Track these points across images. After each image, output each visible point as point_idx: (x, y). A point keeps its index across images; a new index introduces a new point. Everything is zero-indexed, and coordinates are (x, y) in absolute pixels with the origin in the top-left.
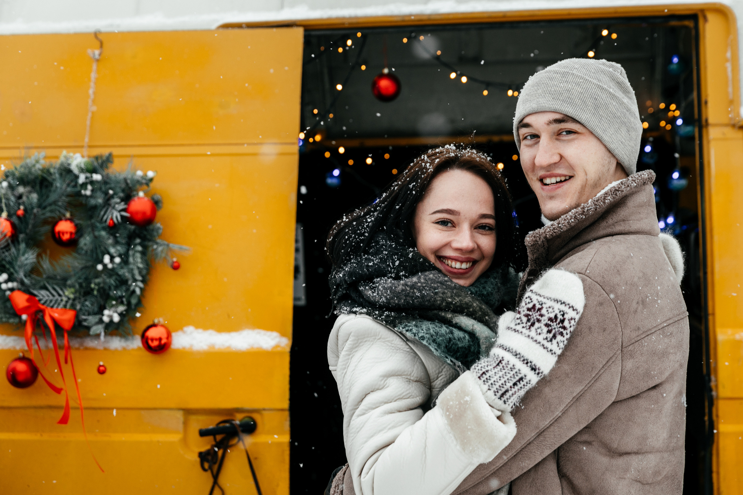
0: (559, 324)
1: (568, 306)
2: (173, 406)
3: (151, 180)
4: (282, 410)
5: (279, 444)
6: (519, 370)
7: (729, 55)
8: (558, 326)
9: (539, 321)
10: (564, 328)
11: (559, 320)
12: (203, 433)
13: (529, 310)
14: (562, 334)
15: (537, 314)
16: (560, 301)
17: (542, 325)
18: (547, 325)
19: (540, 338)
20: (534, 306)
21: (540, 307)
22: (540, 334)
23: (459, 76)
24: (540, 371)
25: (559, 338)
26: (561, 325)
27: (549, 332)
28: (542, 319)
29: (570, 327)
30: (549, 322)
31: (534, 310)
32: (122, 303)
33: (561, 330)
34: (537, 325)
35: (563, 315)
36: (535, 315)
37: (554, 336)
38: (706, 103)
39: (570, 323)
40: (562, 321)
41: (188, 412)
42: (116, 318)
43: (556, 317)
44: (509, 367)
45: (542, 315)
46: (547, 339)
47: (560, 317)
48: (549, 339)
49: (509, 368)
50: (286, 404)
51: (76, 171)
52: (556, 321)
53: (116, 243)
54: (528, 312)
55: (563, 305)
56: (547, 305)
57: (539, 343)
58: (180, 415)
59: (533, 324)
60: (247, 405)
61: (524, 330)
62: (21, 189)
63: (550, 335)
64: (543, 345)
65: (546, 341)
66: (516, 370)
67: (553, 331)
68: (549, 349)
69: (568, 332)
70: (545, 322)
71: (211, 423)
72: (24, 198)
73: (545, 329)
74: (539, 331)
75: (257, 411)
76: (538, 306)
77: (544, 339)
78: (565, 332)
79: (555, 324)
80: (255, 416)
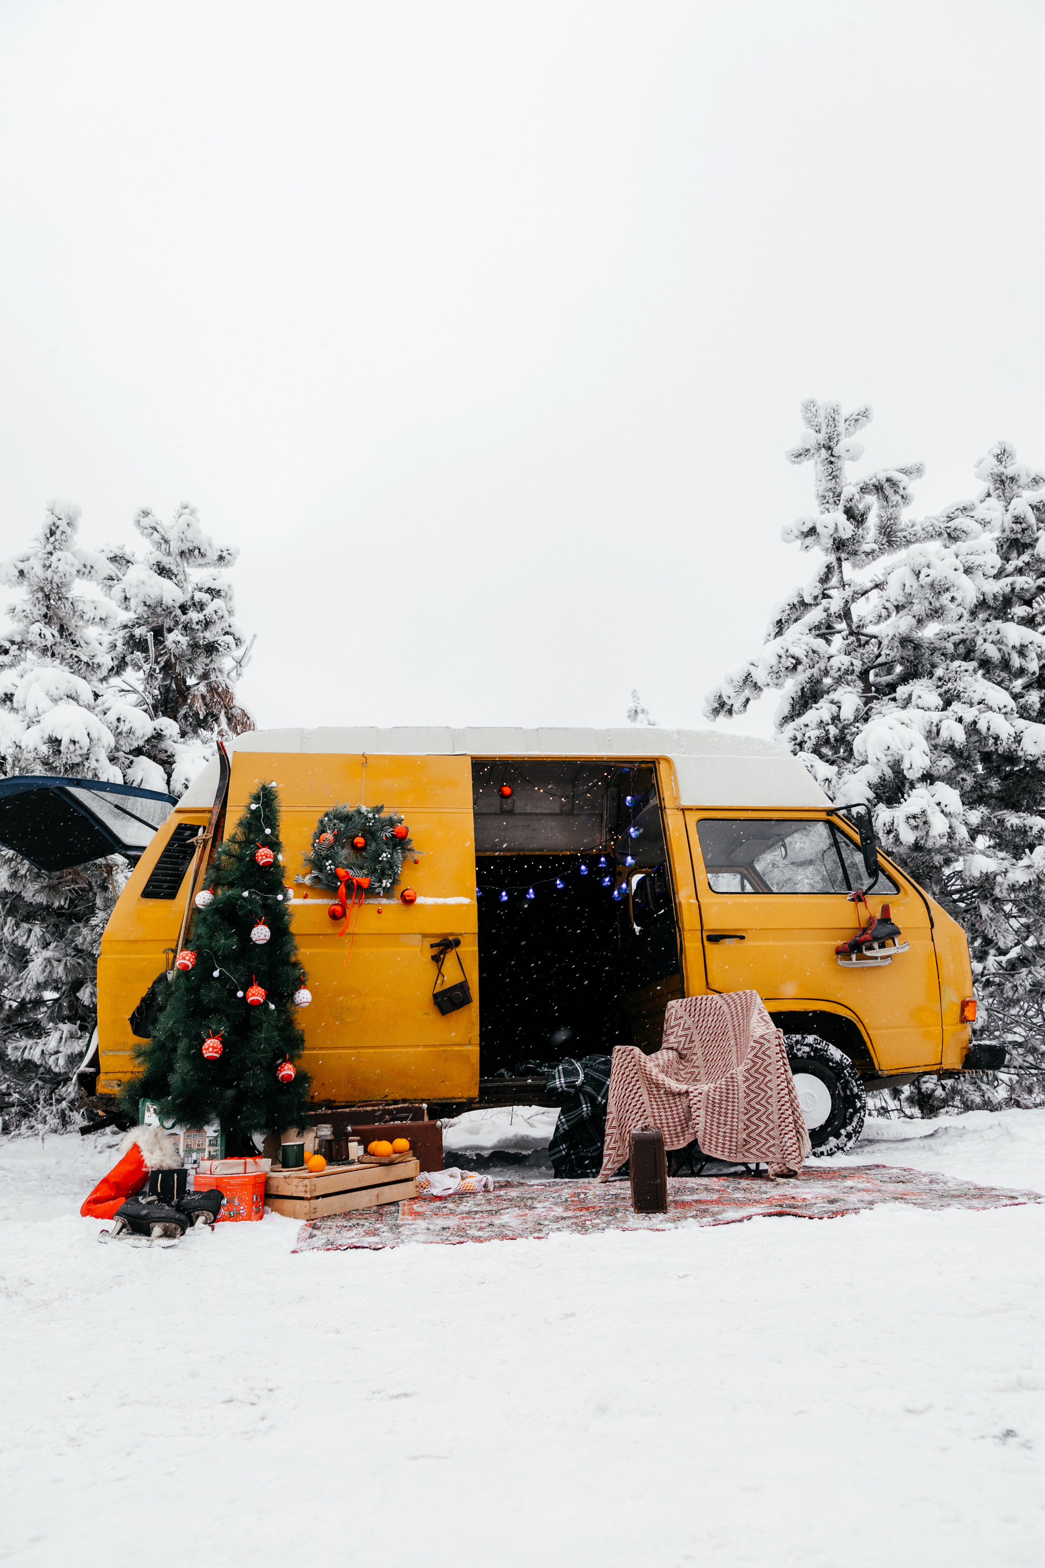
2: (416, 932)
3: (403, 820)
4: (474, 933)
5: (473, 951)
7: (672, 778)
12: (432, 946)
23: (539, 789)
32: (391, 878)
38: (664, 799)
41: (424, 936)
42: (389, 885)
50: (476, 931)
51: (366, 813)
53: (388, 848)
58: (419, 937)
60: (456, 932)
62: (336, 821)
71: (437, 941)
72: (337, 825)
75: (461, 934)
80: (460, 937)
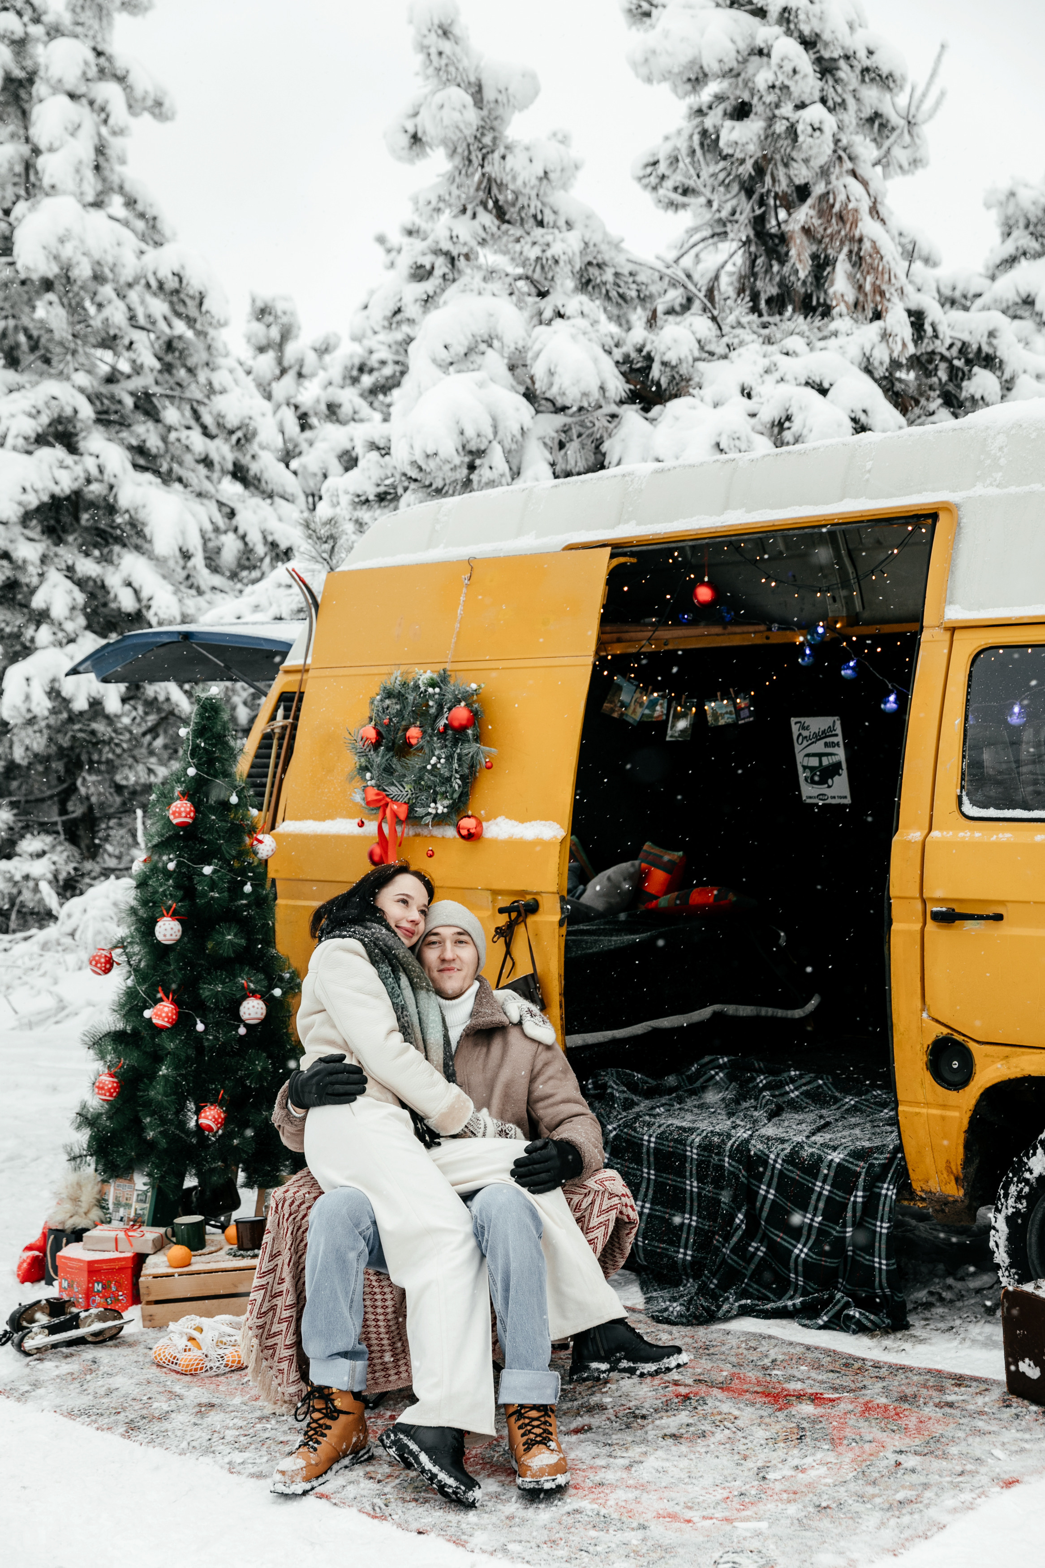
2: (486, 887)
32: (446, 797)
42: (441, 810)
51: (421, 685)
53: (445, 746)
58: (488, 894)
62: (389, 702)
71: (508, 902)
72: (389, 710)
80: (538, 898)
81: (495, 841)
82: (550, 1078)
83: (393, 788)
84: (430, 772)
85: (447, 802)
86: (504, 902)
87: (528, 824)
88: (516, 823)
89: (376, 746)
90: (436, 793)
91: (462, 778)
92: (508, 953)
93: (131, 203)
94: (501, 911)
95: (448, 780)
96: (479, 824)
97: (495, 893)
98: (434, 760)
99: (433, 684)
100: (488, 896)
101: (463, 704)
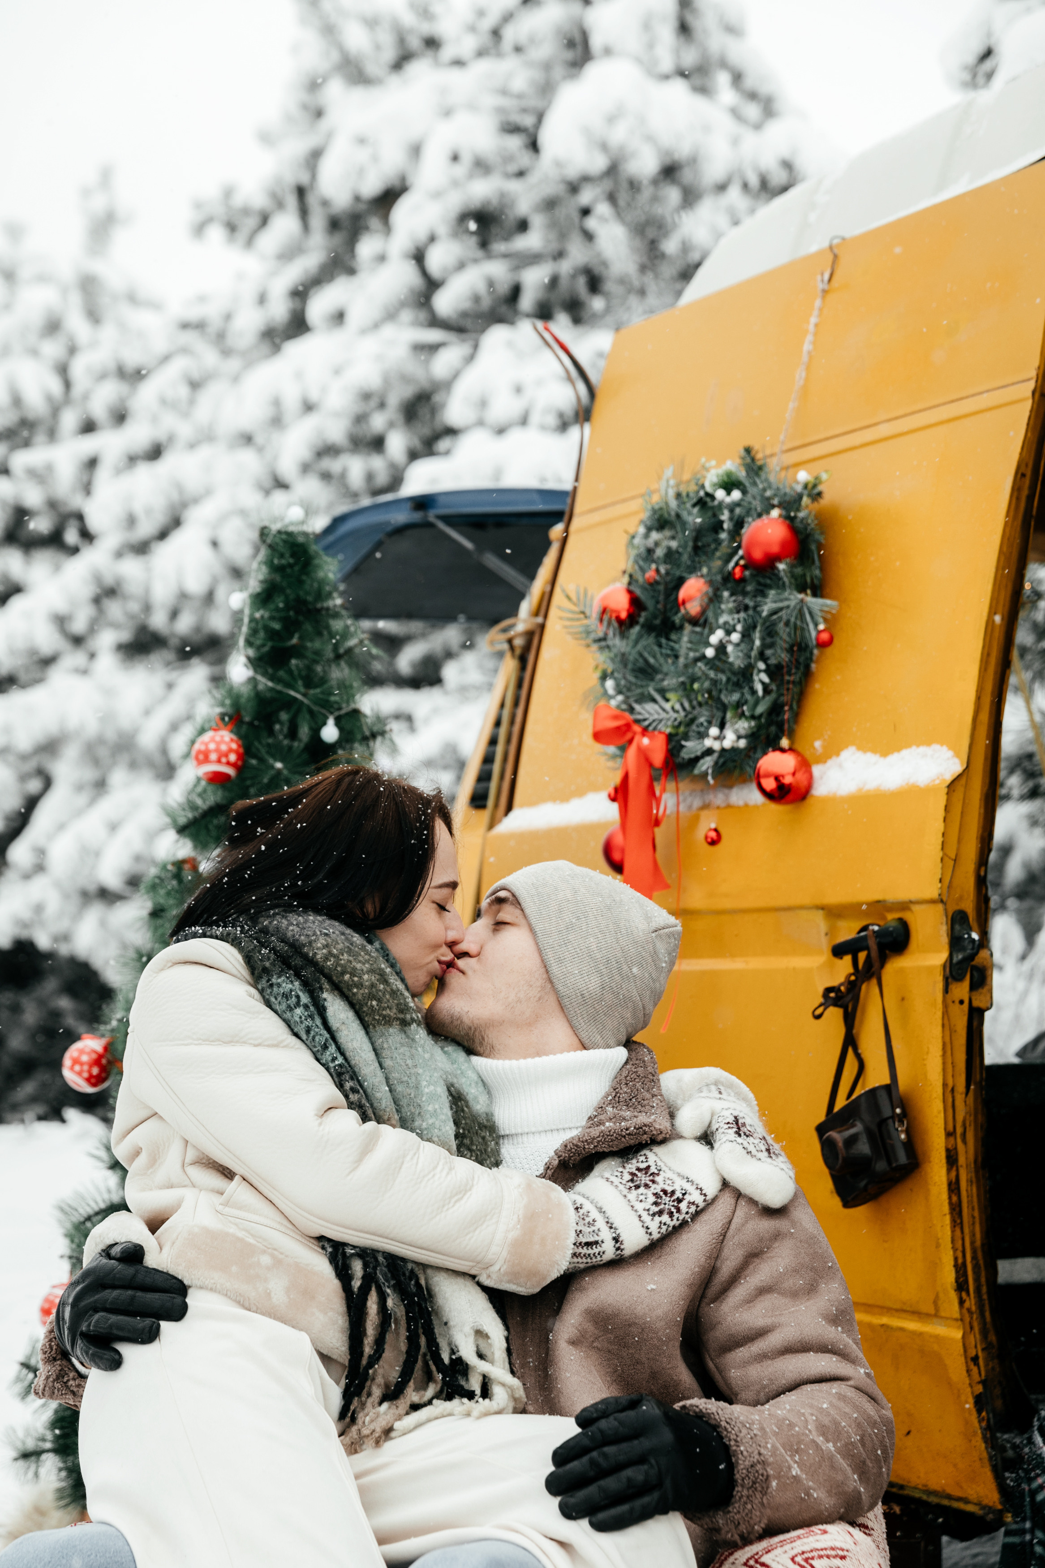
0: (674, 1201)
1: (695, 1187)
6: (599, 1230)
8: (672, 1204)
9: (647, 1186)
10: (679, 1210)
11: (675, 1197)
12: (836, 951)
13: (639, 1169)
14: (671, 1214)
15: (648, 1179)
16: (687, 1178)
17: (649, 1193)
18: (656, 1195)
19: (640, 1207)
20: (648, 1167)
21: (656, 1172)
22: (641, 1201)
24: (622, 1247)
25: (665, 1218)
26: (675, 1204)
27: (656, 1204)
28: (653, 1186)
29: (687, 1213)
30: (661, 1193)
31: (646, 1173)
32: (743, 715)
33: (673, 1209)
34: (642, 1190)
35: (684, 1194)
36: (643, 1178)
37: (660, 1213)
39: (688, 1207)
40: (679, 1201)
41: (830, 913)
43: (673, 1193)
44: (587, 1219)
45: (653, 1182)
46: (648, 1210)
47: (678, 1194)
48: (651, 1212)
49: (586, 1222)
52: (671, 1197)
54: (637, 1172)
55: (690, 1184)
56: (667, 1176)
57: (636, 1211)
59: (637, 1187)
61: (621, 1187)
63: (655, 1209)
64: (640, 1216)
65: (646, 1212)
66: (595, 1228)
67: (662, 1206)
68: (645, 1225)
69: (681, 1218)
70: (655, 1192)
73: (652, 1199)
74: (642, 1197)
76: (653, 1169)
77: (644, 1210)
78: (676, 1215)
79: (668, 1199)
80: (907, 916)
81: (832, 800)
82: (763, 1291)
83: (650, 707)
84: (710, 662)
85: (744, 726)
86: (848, 931)
87: (894, 758)
88: (871, 757)
89: (624, 625)
90: (724, 708)
91: (774, 672)
92: (850, 1041)
93: (737, 78)
94: (838, 951)
95: (745, 675)
96: (805, 765)
97: (834, 913)
98: (716, 637)
99: (729, 485)
100: (819, 921)
101: (775, 513)
